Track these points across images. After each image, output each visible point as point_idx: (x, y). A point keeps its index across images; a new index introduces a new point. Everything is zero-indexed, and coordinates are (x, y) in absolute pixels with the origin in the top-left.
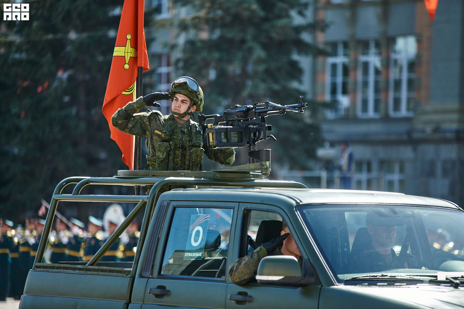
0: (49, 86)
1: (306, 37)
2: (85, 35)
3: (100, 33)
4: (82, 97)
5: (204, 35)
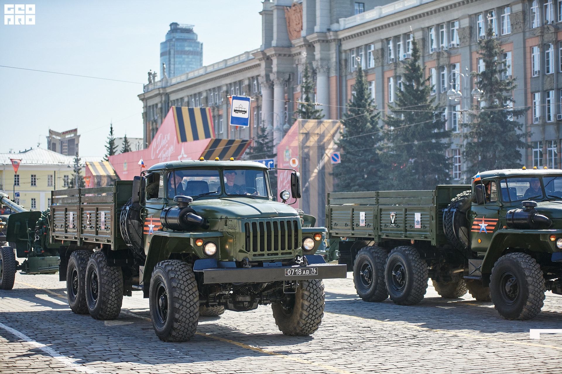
0: (406, 166)
1: (522, 140)
2: (421, 142)
3: (428, 141)
4: (420, 170)
5: (476, 140)
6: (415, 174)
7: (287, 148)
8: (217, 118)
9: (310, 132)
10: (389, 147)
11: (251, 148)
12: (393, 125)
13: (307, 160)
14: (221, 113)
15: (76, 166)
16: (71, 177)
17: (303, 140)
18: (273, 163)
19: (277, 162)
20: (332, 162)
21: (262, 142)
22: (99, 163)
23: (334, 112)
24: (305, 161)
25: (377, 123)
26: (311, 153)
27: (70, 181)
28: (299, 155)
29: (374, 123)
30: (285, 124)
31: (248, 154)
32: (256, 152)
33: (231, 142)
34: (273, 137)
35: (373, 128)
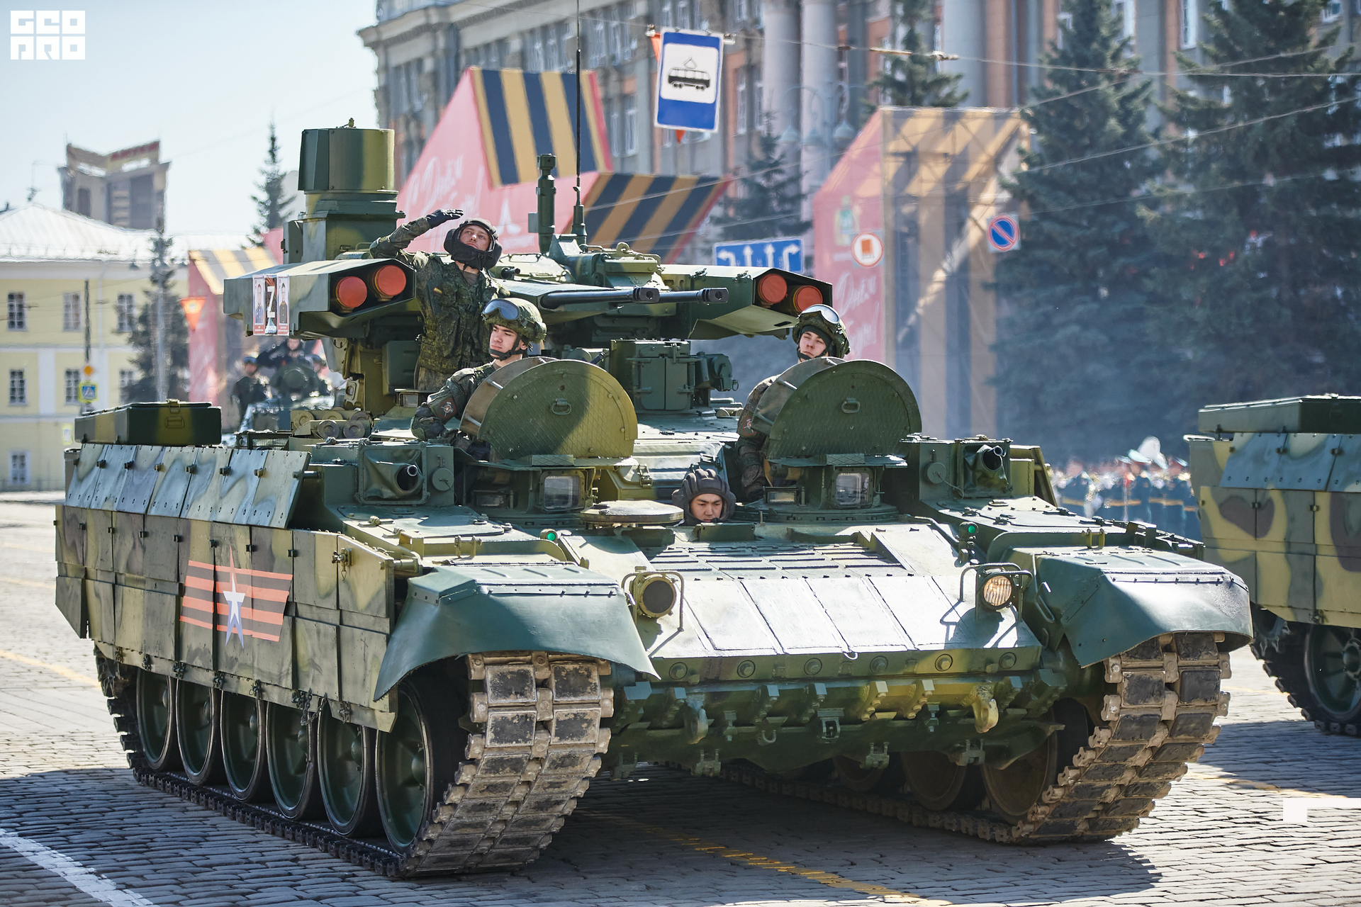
0: (1236, 257)
2: (1288, 178)
3: (1312, 175)
4: (1285, 272)
6: (1267, 283)
7: (846, 200)
8: (616, 106)
9: (921, 149)
10: (1179, 197)
11: (728, 203)
12: (1194, 125)
13: (910, 241)
14: (629, 87)
15: (158, 263)
16: (140, 300)
17: (896, 175)
18: (798, 254)
19: (813, 247)
20: (993, 247)
21: (763, 182)
22: (235, 253)
23: (999, 83)
24: (904, 247)
25: (1140, 118)
26: (923, 218)
27: (137, 313)
28: (886, 224)
29: (1129, 118)
30: (837, 122)
31: (717, 221)
32: (745, 216)
33: (662, 184)
34: (798, 167)
35: (1126, 136)
